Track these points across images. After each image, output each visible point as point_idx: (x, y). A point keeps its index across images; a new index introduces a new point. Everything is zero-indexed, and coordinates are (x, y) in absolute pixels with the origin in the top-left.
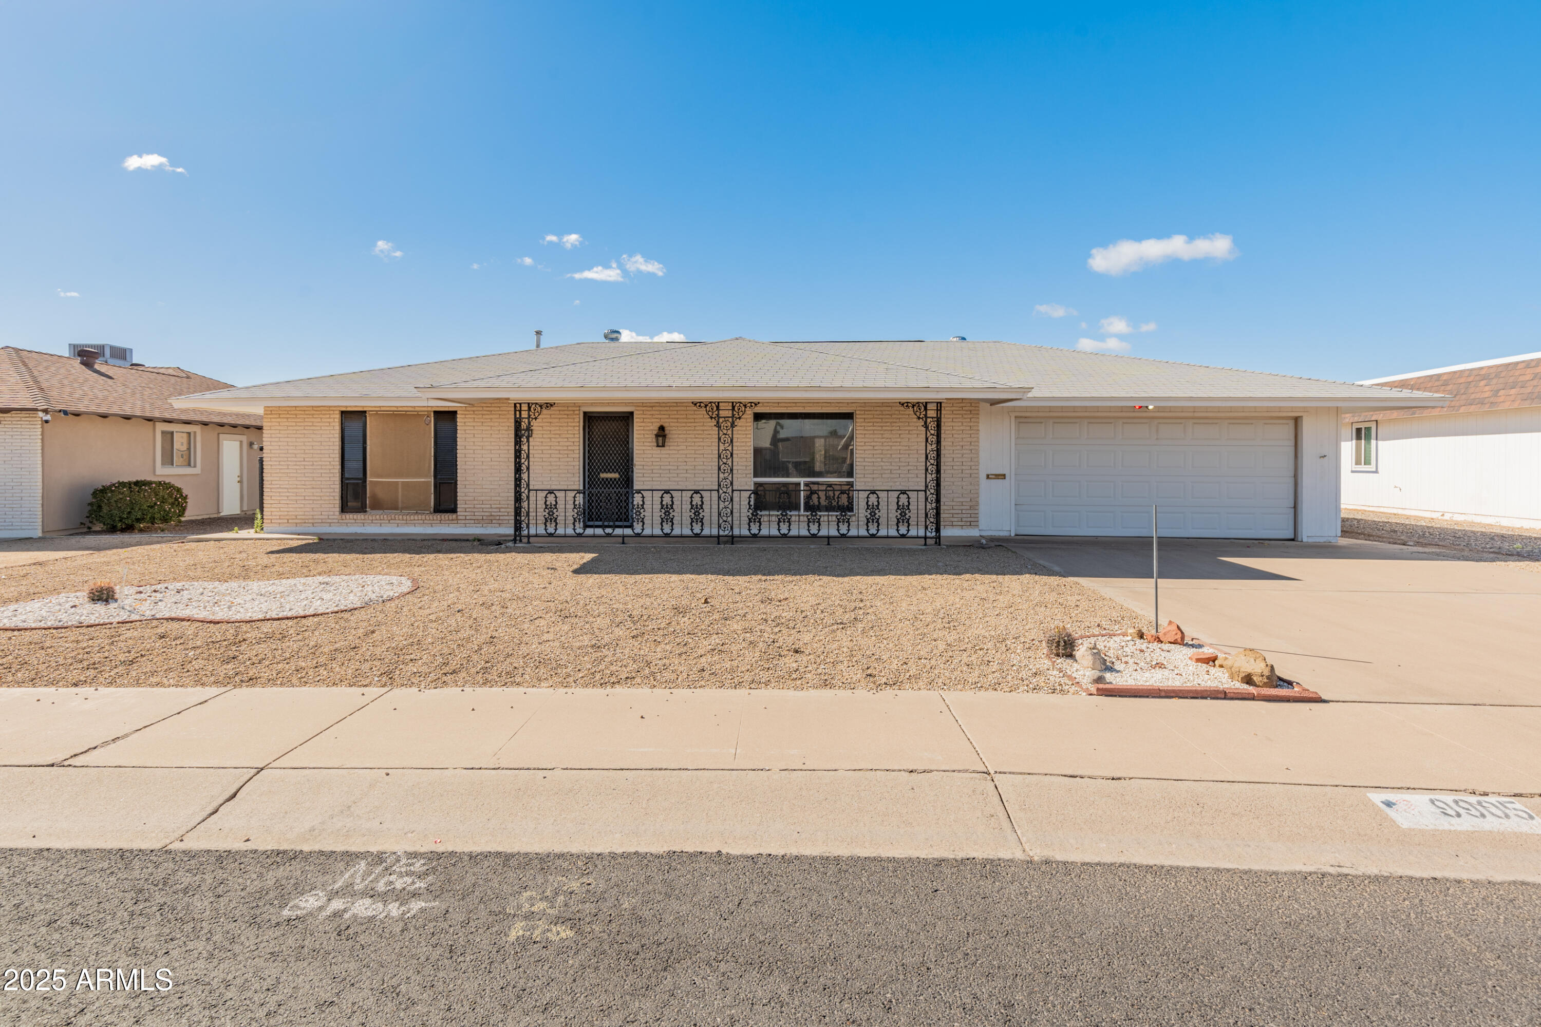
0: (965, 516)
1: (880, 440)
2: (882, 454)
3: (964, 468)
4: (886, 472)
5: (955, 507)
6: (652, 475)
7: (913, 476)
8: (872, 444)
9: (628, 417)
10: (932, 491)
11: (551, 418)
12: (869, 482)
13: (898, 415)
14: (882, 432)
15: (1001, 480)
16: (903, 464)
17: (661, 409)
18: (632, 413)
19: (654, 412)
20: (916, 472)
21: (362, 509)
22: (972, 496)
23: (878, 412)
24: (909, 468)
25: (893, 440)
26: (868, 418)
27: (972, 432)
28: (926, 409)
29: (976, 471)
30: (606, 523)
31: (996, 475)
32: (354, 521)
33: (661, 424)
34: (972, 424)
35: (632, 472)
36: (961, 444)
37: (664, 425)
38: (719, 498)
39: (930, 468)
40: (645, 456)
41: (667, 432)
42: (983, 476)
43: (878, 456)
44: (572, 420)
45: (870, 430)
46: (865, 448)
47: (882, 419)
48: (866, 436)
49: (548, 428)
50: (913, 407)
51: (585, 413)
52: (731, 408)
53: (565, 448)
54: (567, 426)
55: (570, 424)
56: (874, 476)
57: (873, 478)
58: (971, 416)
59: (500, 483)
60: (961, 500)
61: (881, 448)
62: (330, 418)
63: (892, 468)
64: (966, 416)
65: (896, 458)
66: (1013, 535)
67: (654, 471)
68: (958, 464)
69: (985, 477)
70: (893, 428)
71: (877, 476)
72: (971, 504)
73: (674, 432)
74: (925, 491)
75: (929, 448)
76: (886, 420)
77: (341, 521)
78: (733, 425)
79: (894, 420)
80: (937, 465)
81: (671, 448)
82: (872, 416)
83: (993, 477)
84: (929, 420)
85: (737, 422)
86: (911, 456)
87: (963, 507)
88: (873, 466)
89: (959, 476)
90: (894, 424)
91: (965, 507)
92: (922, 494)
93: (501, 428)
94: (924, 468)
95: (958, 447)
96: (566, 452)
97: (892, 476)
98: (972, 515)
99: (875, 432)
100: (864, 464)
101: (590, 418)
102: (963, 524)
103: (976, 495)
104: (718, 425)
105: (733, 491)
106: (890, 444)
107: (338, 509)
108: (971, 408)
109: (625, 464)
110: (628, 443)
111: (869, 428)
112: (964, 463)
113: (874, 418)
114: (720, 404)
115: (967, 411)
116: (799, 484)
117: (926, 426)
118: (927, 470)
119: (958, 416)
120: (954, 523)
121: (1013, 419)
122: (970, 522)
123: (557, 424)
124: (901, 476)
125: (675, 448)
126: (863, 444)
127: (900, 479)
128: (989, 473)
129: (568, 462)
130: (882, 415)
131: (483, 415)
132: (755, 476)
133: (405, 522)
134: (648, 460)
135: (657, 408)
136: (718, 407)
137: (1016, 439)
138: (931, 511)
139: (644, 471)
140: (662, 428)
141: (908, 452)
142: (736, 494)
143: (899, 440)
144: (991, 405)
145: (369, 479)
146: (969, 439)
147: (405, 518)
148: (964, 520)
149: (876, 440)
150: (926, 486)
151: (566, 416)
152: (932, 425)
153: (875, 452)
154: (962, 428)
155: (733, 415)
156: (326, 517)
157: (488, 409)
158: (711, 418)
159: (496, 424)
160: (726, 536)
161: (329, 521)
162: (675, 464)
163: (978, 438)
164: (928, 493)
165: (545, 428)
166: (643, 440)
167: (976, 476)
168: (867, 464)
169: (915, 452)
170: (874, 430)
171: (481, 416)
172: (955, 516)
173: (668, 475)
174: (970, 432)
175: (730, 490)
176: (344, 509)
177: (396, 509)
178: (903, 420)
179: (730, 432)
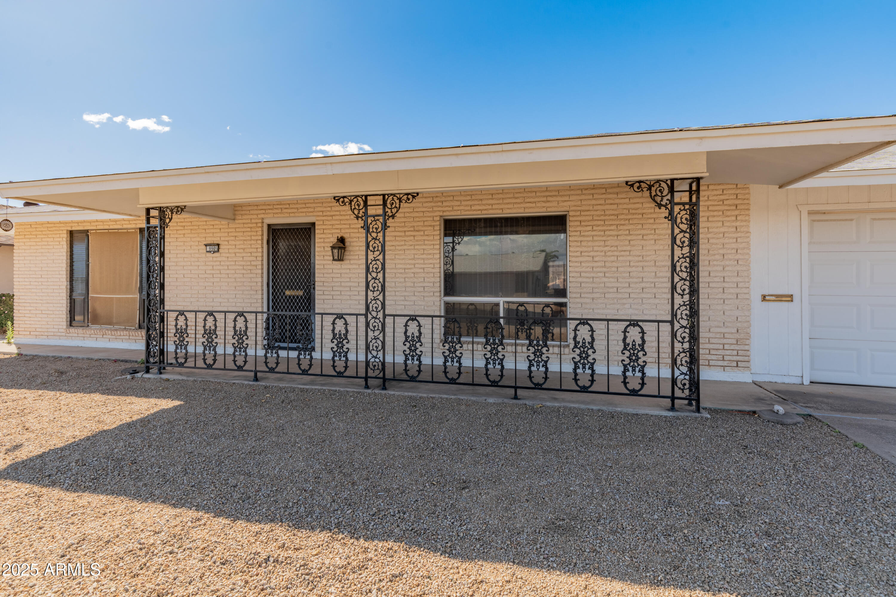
0: (728, 352)
1: (602, 249)
2: (605, 267)
3: (726, 285)
4: (611, 290)
5: (712, 341)
6: (332, 293)
7: (649, 296)
8: (592, 254)
9: (310, 229)
10: (684, 323)
11: (236, 232)
12: (586, 303)
13: (626, 215)
14: (604, 238)
15: (786, 304)
16: (635, 280)
17: (341, 218)
18: (313, 224)
19: (334, 222)
20: (654, 291)
21: (84, 325)
22: (739, 325)
23: (598, 213)
24: (643, 285)
25: (620, 248)
26: (584, 221)
27: (739, 235)
28: (672, 190)
29: (746, 291)
30: (291, 345)
31: (777, 296)
32: (76, 335)
33: (342, 235)
34: (738, 224)
35: (314, 288)
36: (721, 252)
37: (345, 236)
38: (367, 324)
39: (679, 285)
40: (326, 271)
41: (347, 244)
42: (756, 297)
43: (598, 269)
44: (255, 234)
45: (588, 236)
46: (581, 259)
47: (604, 221)
48: (583, 244)
49: (234, 243)
50: (650, 188)
51: (269, 226)
52: (381, 203)
53: (249, 263)
54: (251, 240)
55: (253, 238)
56: (594, 295)
57: (593, 299)
58: (737, 212)
59: (192, 300)
60: (723, 330)
61: (604, 259)
62: (60, 237)
63: (619, 285)
64: (729, 213)
65: (624, 272)
66: (806, 382)
67: (335, 289)
68: (716, 279)
69: (760, 298)
70: (620, 233)
71: (597, 295)
72: (737, 336)
73: (355, 244)
74: (672, 323)
75: (678, 252)
76: (611, 223)
77: (67, 335)
78: (385, 227)
79: (622, 222)
80: (692, 281)
81: (352, 262)
82: (591, 218)
83: (773, 298)
84: (677, 209)
85: (390, 222)
86: (646, 269)
87: (725, 341)
88: (593, 282)
89: (720, 296)
90: (621, 227)
91: (730, 341)
92: (666, 328)
93: (193, 244)
94: (669, 285)
95: (717, 257)
96: (249, 267)
97: (620, 296)
98: (740, 353)
99: (595, 238)
100: (580, 280)
101: (274, 230)
102: (725, 363)
103: (745, 325)
104: (366, 228)
105: (385, 316)
106: (616, 253)
107: (65, 323)
108: (737, 202)
109: (307, 280)
110: (310, 257)
111: (587, 233)
112: (727, 279)
113: (593, 220)
114: (369, 198)
115: (730, 205)
116: (498, 305)
117: (672, 218)
118: (674, 288)
119: (715, 213)
120: (712, 363)
121: (805, 215)
122: (737, 362)
123: (242, 238)
124: (632, 296)
125: (356, 262)
126: (578, 254)
127: (630, 301)
128: (766, 293)
129: (251, 278)
130: (605, 215)
131: (177, 230)
132: (447, 294)
133: (114, 337)
134: (328, 276)
135: (337, 217)
136: (365, 202)
137: (810, 243)
138: (682, 355)
139: (324, 289)
140: (342, 240)
141: (641, 264)
142: (389, 320)
143: (628, 248)
144: (780, 187)
145: (90, 295)
146: (734, 246)
147: (113, 333)
148: (726, 358)
149: (596, 249)
150: (674, 315)
151: (249, 229)
152: (683, 216)
153: (595, 264)
154: (722, 230)
155: (385, 213)
156: (57, 330)
157: (181, 224)
158: (357, 217)
159: (189, 239)
160: (376, 378)
161: (59, 334)
162: (356, 280)
163: (748, 243)
164: (677, 326)
165: (230, 243)
166: (324, 253)
167: (747, 296)
168: (585, 280)
169: (652, 263)
170: (593, 236)
171: (175, 232)
172: (712, 352)
173: (349, 293)
174: (735, 235)
175: (380, 315)
176: (71, 322)
177: (110, 324)
178: (635, 221)
179: (380, 235)
